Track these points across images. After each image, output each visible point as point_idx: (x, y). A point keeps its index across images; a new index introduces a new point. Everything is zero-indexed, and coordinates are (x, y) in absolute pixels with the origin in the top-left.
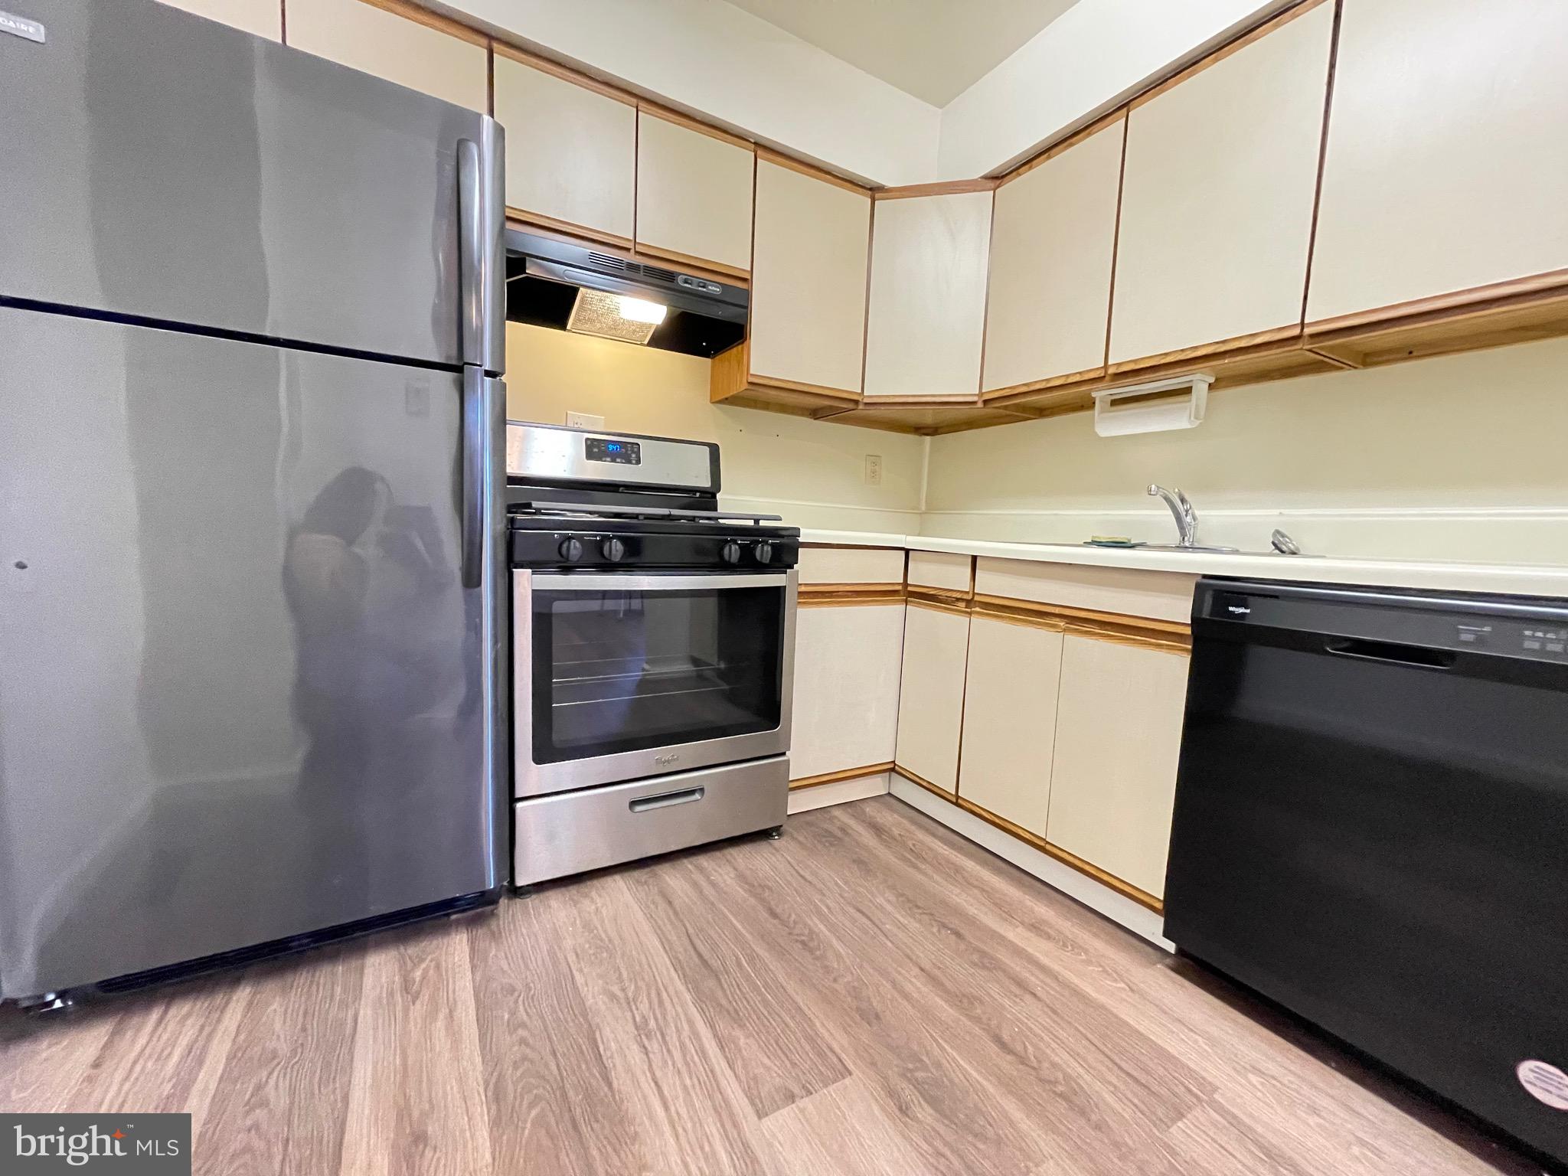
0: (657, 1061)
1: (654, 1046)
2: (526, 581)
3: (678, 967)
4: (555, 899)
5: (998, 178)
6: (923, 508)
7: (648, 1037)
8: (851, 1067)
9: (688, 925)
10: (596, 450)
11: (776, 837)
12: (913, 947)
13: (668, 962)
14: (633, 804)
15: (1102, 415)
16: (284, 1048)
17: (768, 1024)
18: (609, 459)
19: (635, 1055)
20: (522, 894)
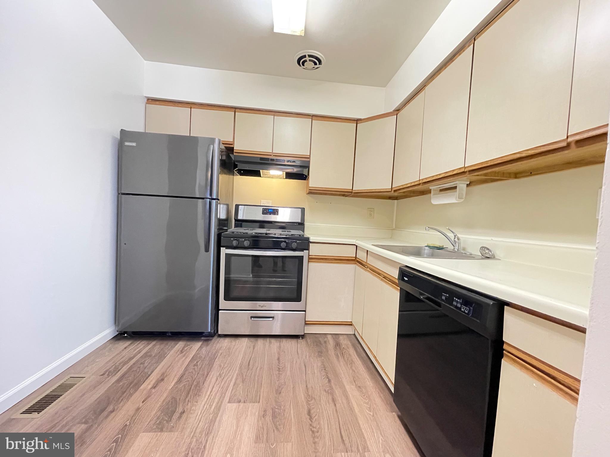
0: (217, 382)
1: (219, 379)
2: (224, 251)
3: (241, 365)
4: (227, 340)
5: (397, 111)
6: (394, 227)
7: (220, 377)
8: (261, 401)
9: (253, 355)
10: (265, 211)
11: (301, 339)
12: (311, 380)
13: (240, 362)
14: (251, 317)
15: (434, 196)
16: (153, 355)
17: (250, 384)
18: (269, 214)
19: (214, 380)
20: (221, 337)
